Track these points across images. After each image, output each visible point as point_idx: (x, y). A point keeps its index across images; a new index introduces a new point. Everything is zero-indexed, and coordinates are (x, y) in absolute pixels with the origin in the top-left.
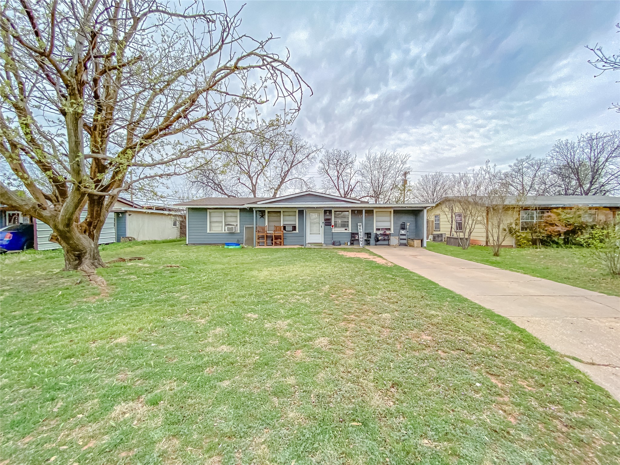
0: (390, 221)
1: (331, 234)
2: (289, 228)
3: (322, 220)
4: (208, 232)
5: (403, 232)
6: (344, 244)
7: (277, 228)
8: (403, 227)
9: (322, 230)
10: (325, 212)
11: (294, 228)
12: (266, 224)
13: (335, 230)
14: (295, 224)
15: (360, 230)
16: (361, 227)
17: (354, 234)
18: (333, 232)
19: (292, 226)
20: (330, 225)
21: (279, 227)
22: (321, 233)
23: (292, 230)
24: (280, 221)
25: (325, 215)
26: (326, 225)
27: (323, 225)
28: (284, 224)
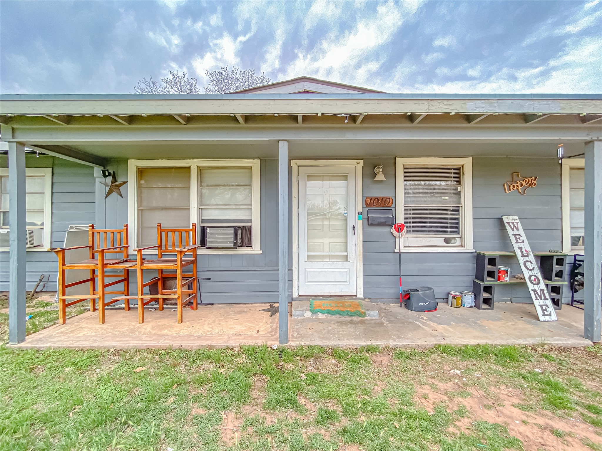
1: (394, 259)
2: (220, 237)
3: (356, 203)
6: (449, 299)
7: (168, 237)
9: (355, 244)
10: (370, 168)
11: (243, 236)
12: (132, 219)
13: (409, 243)
14: (250, 221)
15: (517, 242)
16: (521, 231)
17: (492, 261)
18: (400, 253)
19: (236, 229)
20: (390, 222)
21: (177, 233)
22: (351, 255)
23: (232, 245)
24: (188, 209)
25: (368, 181)
26: (370, 223)
27: (360, 225)
28: (204, 221)
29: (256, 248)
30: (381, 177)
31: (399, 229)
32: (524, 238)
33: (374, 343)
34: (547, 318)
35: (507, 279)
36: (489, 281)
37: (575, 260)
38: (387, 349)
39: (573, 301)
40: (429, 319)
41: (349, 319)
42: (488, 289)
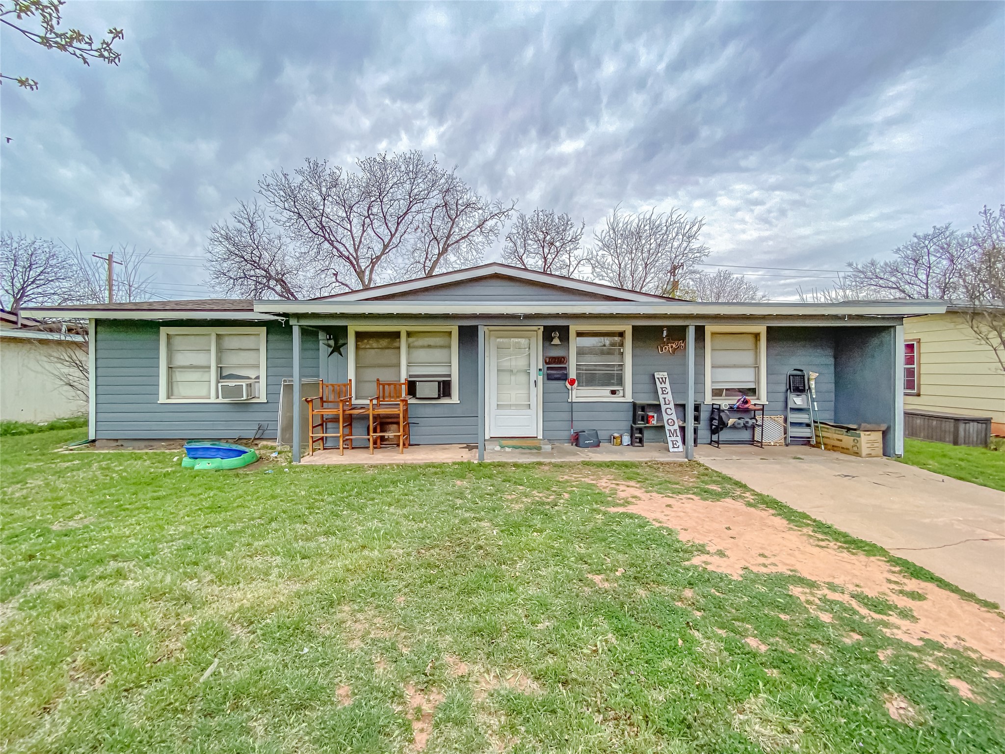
0: (757, 368)
1: (566, 407)
2: (427, 389)
3: (537, 362)
4: (162, 399)
5: (798, 401)
6: (611, 439)
7: (385, 390)
8: (798, 385)
9: (536, 395)
10: (548, 334)
11: (445, 388)
12: (351, 375)
13: (580, 394)
14: (450, 376)
15: (663, 393)
16: (667, 385)
17: (643, 408)
18: (572, 402)
19: (439, 382)
20: (564, 378)
21: (392, 386)
22: (533, 405)
23: (437, 396)
24: (398, 365)
25: (547, 344)
26: (550, 378)
27: (540, 378)
28: (411, 376)
29: (455, 398)
30: (556, 341)
31: (572, 382)
32: (669, 390)
33: (542, 460)
34: (676, 450)
35: (654, 422)
36: (640, 424)
37: (713, 408)
38: (550, 463)
39: (712, 441)
40: (589, 451)
41: (529, 451)
42: (641, 431)
